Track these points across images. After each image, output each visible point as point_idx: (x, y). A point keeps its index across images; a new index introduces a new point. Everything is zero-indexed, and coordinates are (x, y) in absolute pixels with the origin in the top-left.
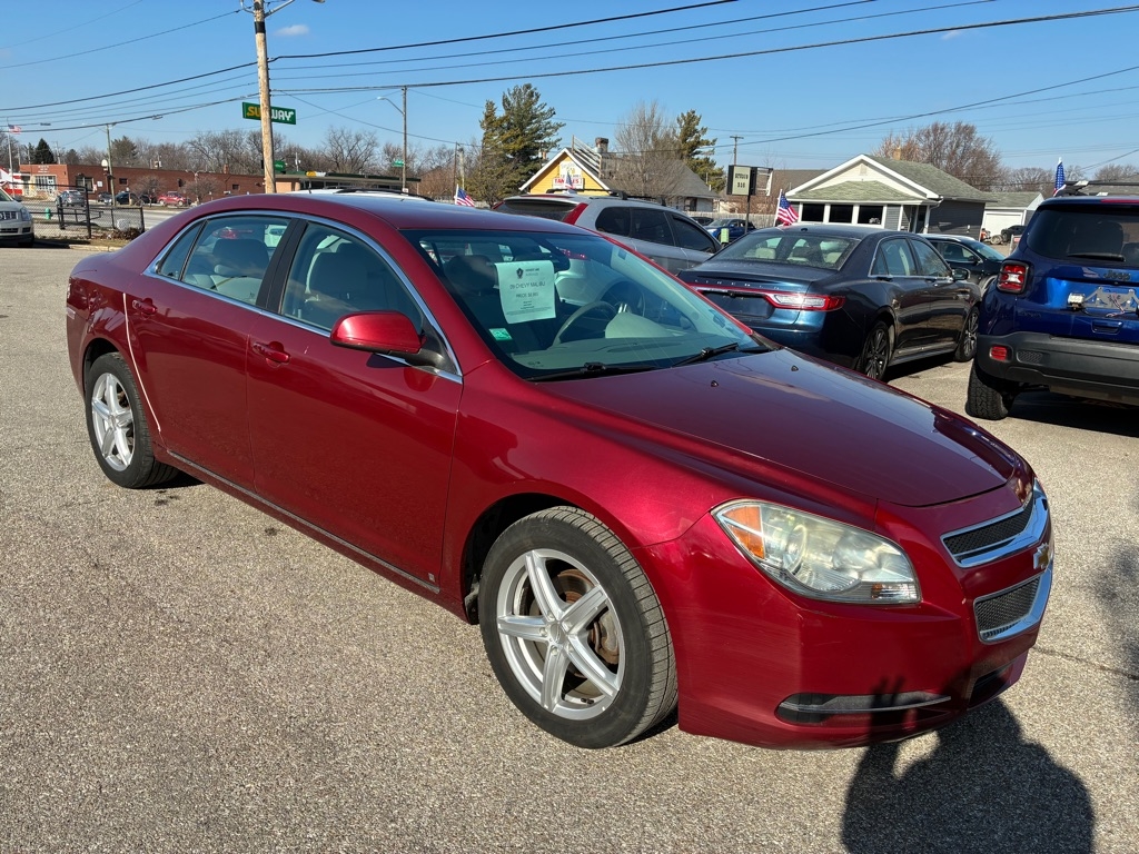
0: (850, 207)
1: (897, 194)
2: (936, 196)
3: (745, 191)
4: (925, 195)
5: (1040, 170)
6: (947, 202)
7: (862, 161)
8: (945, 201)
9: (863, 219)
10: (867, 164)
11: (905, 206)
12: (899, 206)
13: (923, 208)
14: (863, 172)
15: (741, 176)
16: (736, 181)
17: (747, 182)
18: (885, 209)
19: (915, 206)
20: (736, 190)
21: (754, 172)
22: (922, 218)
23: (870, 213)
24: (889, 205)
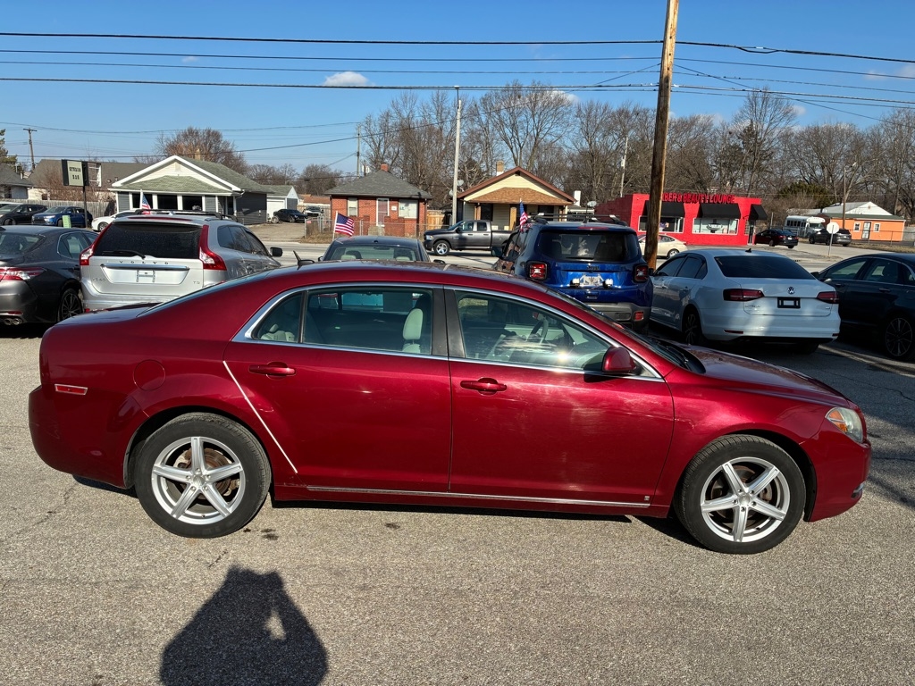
0: (174, 197)
1: (211, 188)
2: (239, 190)
3: (80, 182)
4: (231, 188)
5: (267, 166)
6: (247, 193)
7: (175, 160)
8: (246, 193)
9: (188, 205)
10: (180, 163)
11: (219, 197)
12: (214, 196)
13: (230, 198)
14: (178, 169)
15: (75, 169)
16: (71, 173)
17: (81, 174)
18: (203, 199)
19: (224, 197)
20: (72, 182)
21: (85, 165)
22: (231, 206)
23: (192, 202)
24: (206, 196)
